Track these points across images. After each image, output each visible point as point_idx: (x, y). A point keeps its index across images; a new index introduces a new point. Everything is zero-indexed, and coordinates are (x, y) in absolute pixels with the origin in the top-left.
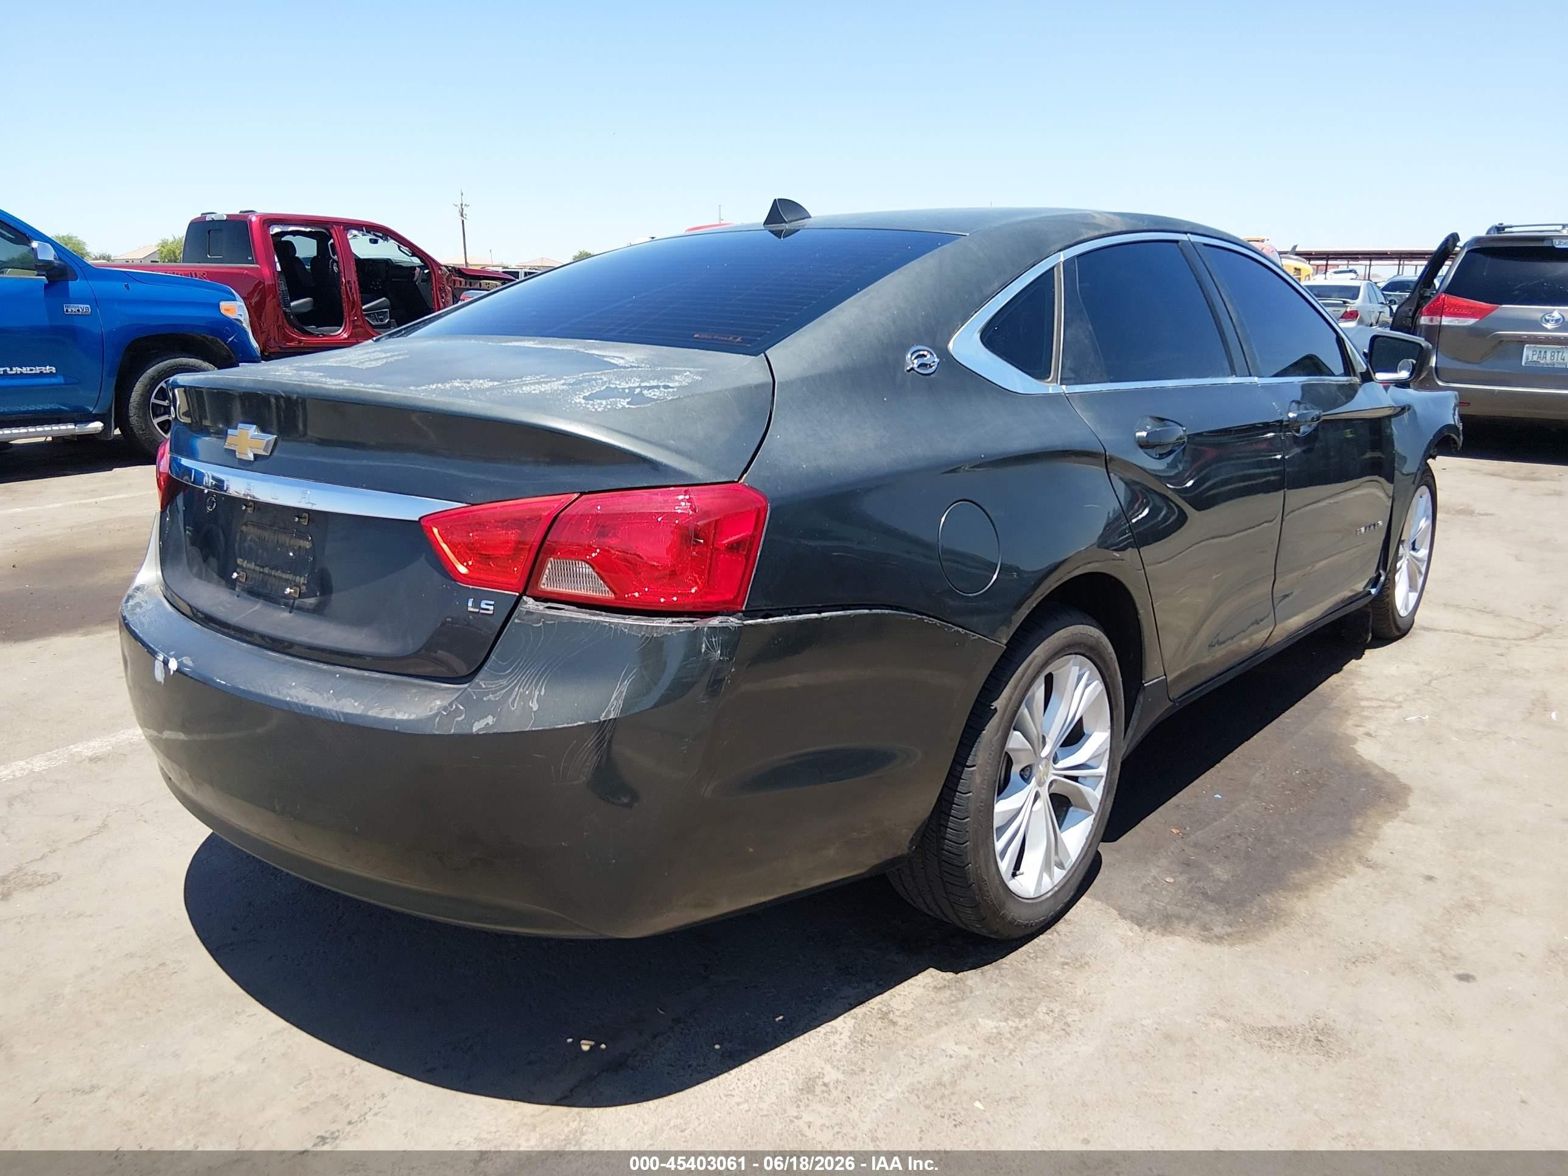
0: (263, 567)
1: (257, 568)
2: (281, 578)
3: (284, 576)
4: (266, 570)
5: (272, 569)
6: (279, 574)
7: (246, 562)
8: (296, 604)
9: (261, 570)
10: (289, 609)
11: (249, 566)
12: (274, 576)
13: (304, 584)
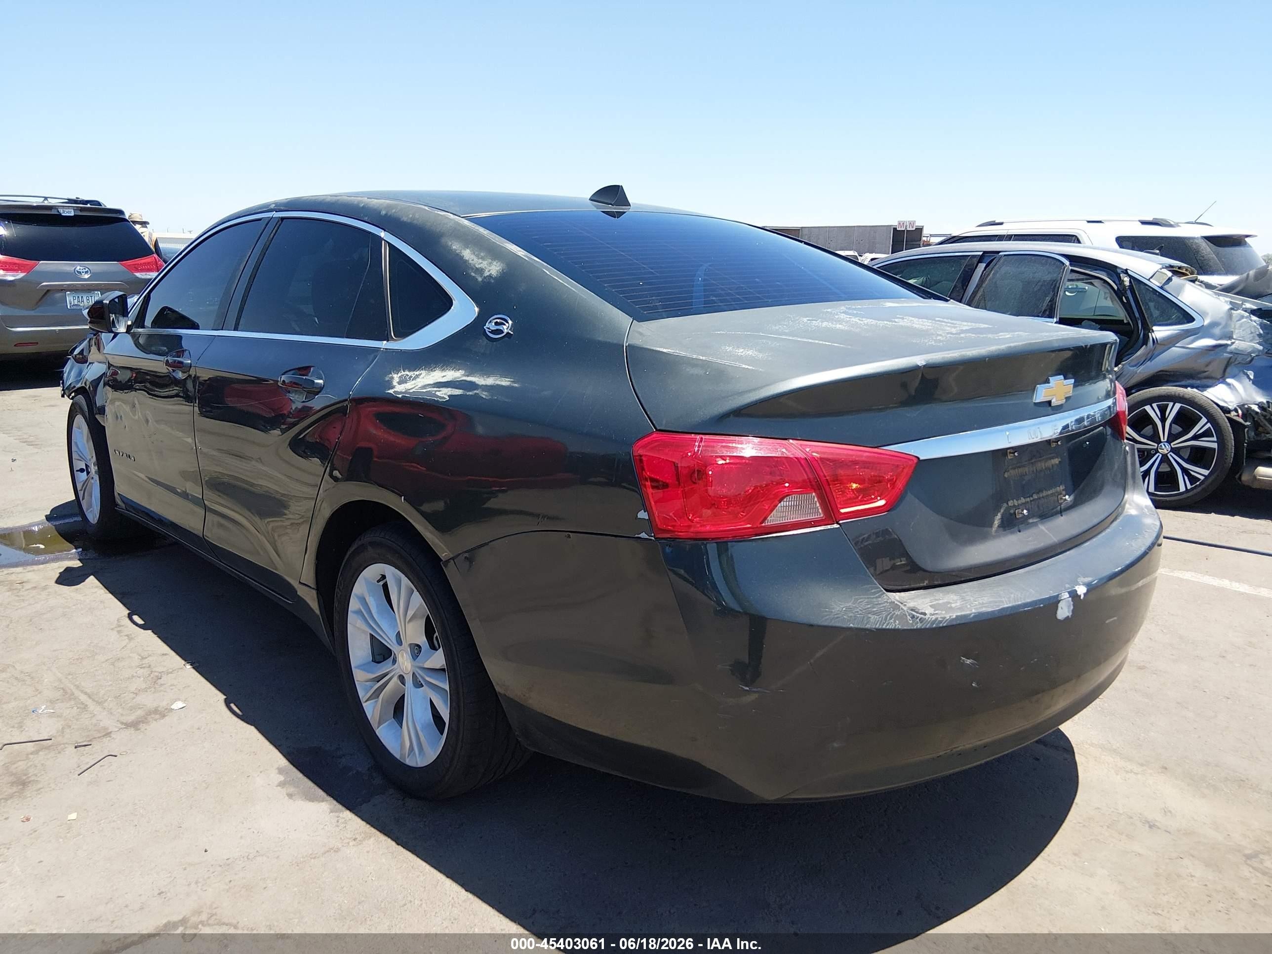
0: (1032, 496)
1: (1028, 499)
2: (1047, 496)
3: (1050, 492)
4: (1035, 496)
5: (1038, 493)
6: (1045, 493)
7: (1015, 500)
8: (1062, 508)
9: (1032, 499)
10: (1059, 515)
11: (1020, 502)
12: (1043, 497)
13: (1063, 490)
